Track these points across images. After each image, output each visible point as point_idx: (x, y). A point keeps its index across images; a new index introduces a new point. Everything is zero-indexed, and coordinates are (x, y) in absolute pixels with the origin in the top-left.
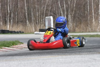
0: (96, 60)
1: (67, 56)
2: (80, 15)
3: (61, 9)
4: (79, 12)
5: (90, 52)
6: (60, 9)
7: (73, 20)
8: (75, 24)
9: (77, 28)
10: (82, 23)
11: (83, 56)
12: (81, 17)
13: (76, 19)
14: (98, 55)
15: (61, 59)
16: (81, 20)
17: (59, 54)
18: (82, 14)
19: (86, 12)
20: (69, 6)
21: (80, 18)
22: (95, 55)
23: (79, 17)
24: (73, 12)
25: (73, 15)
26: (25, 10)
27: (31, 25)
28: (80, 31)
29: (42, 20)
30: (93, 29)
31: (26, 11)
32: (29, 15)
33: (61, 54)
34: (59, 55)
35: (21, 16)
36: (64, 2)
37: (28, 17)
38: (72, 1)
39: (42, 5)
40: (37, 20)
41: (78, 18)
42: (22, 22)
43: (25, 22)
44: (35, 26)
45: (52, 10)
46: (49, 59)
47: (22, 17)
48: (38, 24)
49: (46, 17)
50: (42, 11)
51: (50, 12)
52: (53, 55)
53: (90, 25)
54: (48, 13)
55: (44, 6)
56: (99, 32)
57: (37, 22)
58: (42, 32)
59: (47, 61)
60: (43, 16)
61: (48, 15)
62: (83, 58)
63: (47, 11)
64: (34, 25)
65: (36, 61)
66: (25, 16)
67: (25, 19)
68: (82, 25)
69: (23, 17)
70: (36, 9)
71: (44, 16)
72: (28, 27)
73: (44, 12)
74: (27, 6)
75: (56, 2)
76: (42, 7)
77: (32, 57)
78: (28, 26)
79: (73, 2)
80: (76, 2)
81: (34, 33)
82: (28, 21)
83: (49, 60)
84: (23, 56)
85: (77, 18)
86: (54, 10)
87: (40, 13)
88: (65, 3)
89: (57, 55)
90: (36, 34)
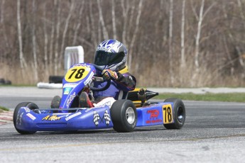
0: (183, 156)
1: (113, 145)
2: (149, 44)
3: (104, 29)
4: (149, 37)
5: (171, 136)
6: (102, 28)
7: (133, 57)
8: (137, 66)
9: (141, 77)
10: (154, 64)
11: (153, 145)
12: (152, 50)
13: (139, 54)
14: (188, 145)
15: (98, 153)
16: (152, 56)
17: (95, 138)
18: (154, 43)
19: (165, 38)
20: (125, 24)
21: (151, 52)
22: (181, 145)
23: (147, 49)
24: (135, 36)
25: (132, 45)
26: (16, 28)
27: (31, 65)
28: (149, 84)
29: (56, 55)
30: (181, 80)
31: (20, 32)
32: (27, 41)
33: (98, 140)
34: (94, 140)
35: (7, 44)
36: (113, 13)
37: (23, 47)
38: (132, 12)
39: (59, 18)
40: (46, 53)
41: (146, 51)
42: (8, 56)
43: (16, 58)
44: (41, 68)
45: (83, 30)
46: (69, 152)
47: (9, 45)
48: (46, 63)
49: (68, 48)
50: (58, 32)
51: (78, 35)
52: (79, 141)
53: (173, 69)
54: (72, 39)
55: (62, 20)
56: (194, 87)
57: (46, 58)
58: (56, 83)
59: (63, 156)
60: (60, 44)
61: (72, 42)
62: (153, 150)
63: (70, 33)
64: (36, 66)
65: (38, 156)
66: (16, 44)
67: (16, 50)
68: (155, 70)
69: (12, 46)
70: (45, 28)
71: (63, 45)
72: (23, 71)
73: (64, 36)
74: (21, 19)
75: (93, 12)
76: (59, 24)
77: (27, 146)
78: (22, 66)
79: (134, 13)
80: (142, 13)
81: (36, 86)
82: (24, 56)
83: (69, 154)
84: (6, 142)
85: (143, 53)
86: (87, 30)
87: (52, 36)
88: (116, 14)
89: (88, 142)
90: (41, 88)
